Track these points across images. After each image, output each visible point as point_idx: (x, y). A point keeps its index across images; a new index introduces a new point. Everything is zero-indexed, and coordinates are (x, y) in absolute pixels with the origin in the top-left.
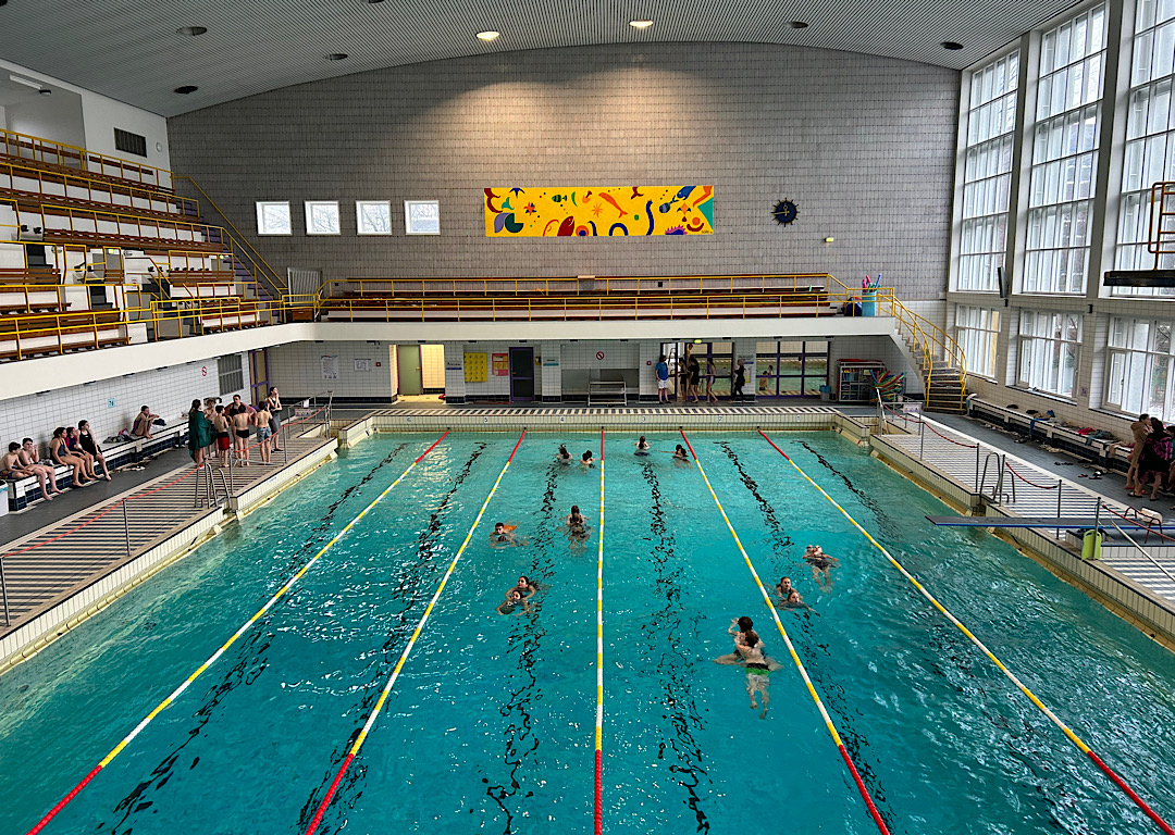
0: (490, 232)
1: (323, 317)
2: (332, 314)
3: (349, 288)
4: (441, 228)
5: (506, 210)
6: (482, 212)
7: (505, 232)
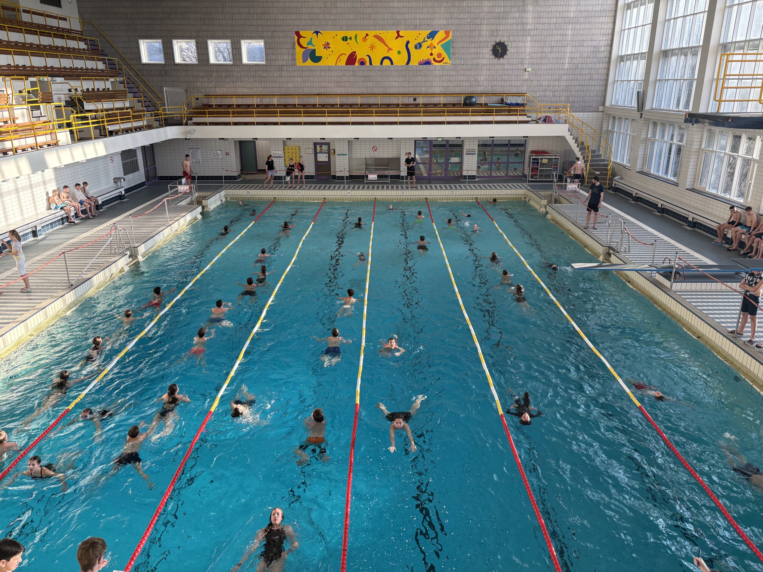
0: (299, 62)
1: (189, 122)
2: (195, 120)
3: (205, 101)
4: (266, 60)
5: (310, 47)
6: (294, 48)
7: (309, 62)
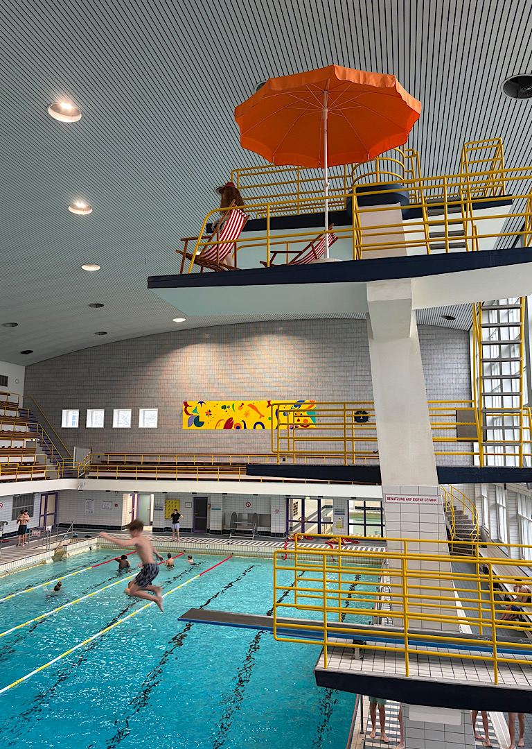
0: (185, 427)
4: (158, 424)
5: (195, 414)
6: (181, 415)
7: (193, 427)
